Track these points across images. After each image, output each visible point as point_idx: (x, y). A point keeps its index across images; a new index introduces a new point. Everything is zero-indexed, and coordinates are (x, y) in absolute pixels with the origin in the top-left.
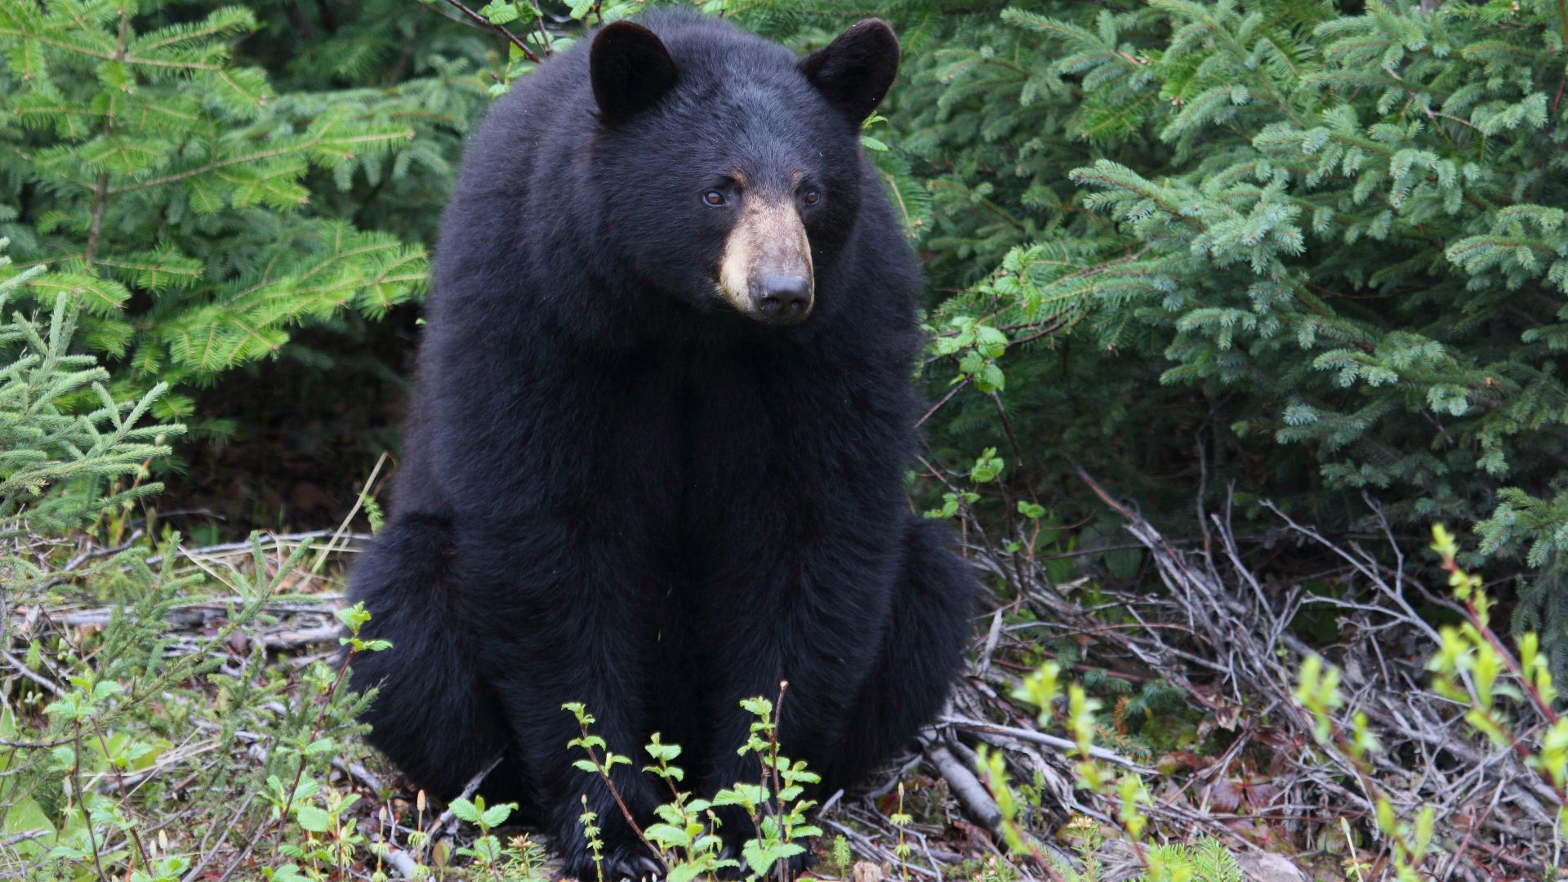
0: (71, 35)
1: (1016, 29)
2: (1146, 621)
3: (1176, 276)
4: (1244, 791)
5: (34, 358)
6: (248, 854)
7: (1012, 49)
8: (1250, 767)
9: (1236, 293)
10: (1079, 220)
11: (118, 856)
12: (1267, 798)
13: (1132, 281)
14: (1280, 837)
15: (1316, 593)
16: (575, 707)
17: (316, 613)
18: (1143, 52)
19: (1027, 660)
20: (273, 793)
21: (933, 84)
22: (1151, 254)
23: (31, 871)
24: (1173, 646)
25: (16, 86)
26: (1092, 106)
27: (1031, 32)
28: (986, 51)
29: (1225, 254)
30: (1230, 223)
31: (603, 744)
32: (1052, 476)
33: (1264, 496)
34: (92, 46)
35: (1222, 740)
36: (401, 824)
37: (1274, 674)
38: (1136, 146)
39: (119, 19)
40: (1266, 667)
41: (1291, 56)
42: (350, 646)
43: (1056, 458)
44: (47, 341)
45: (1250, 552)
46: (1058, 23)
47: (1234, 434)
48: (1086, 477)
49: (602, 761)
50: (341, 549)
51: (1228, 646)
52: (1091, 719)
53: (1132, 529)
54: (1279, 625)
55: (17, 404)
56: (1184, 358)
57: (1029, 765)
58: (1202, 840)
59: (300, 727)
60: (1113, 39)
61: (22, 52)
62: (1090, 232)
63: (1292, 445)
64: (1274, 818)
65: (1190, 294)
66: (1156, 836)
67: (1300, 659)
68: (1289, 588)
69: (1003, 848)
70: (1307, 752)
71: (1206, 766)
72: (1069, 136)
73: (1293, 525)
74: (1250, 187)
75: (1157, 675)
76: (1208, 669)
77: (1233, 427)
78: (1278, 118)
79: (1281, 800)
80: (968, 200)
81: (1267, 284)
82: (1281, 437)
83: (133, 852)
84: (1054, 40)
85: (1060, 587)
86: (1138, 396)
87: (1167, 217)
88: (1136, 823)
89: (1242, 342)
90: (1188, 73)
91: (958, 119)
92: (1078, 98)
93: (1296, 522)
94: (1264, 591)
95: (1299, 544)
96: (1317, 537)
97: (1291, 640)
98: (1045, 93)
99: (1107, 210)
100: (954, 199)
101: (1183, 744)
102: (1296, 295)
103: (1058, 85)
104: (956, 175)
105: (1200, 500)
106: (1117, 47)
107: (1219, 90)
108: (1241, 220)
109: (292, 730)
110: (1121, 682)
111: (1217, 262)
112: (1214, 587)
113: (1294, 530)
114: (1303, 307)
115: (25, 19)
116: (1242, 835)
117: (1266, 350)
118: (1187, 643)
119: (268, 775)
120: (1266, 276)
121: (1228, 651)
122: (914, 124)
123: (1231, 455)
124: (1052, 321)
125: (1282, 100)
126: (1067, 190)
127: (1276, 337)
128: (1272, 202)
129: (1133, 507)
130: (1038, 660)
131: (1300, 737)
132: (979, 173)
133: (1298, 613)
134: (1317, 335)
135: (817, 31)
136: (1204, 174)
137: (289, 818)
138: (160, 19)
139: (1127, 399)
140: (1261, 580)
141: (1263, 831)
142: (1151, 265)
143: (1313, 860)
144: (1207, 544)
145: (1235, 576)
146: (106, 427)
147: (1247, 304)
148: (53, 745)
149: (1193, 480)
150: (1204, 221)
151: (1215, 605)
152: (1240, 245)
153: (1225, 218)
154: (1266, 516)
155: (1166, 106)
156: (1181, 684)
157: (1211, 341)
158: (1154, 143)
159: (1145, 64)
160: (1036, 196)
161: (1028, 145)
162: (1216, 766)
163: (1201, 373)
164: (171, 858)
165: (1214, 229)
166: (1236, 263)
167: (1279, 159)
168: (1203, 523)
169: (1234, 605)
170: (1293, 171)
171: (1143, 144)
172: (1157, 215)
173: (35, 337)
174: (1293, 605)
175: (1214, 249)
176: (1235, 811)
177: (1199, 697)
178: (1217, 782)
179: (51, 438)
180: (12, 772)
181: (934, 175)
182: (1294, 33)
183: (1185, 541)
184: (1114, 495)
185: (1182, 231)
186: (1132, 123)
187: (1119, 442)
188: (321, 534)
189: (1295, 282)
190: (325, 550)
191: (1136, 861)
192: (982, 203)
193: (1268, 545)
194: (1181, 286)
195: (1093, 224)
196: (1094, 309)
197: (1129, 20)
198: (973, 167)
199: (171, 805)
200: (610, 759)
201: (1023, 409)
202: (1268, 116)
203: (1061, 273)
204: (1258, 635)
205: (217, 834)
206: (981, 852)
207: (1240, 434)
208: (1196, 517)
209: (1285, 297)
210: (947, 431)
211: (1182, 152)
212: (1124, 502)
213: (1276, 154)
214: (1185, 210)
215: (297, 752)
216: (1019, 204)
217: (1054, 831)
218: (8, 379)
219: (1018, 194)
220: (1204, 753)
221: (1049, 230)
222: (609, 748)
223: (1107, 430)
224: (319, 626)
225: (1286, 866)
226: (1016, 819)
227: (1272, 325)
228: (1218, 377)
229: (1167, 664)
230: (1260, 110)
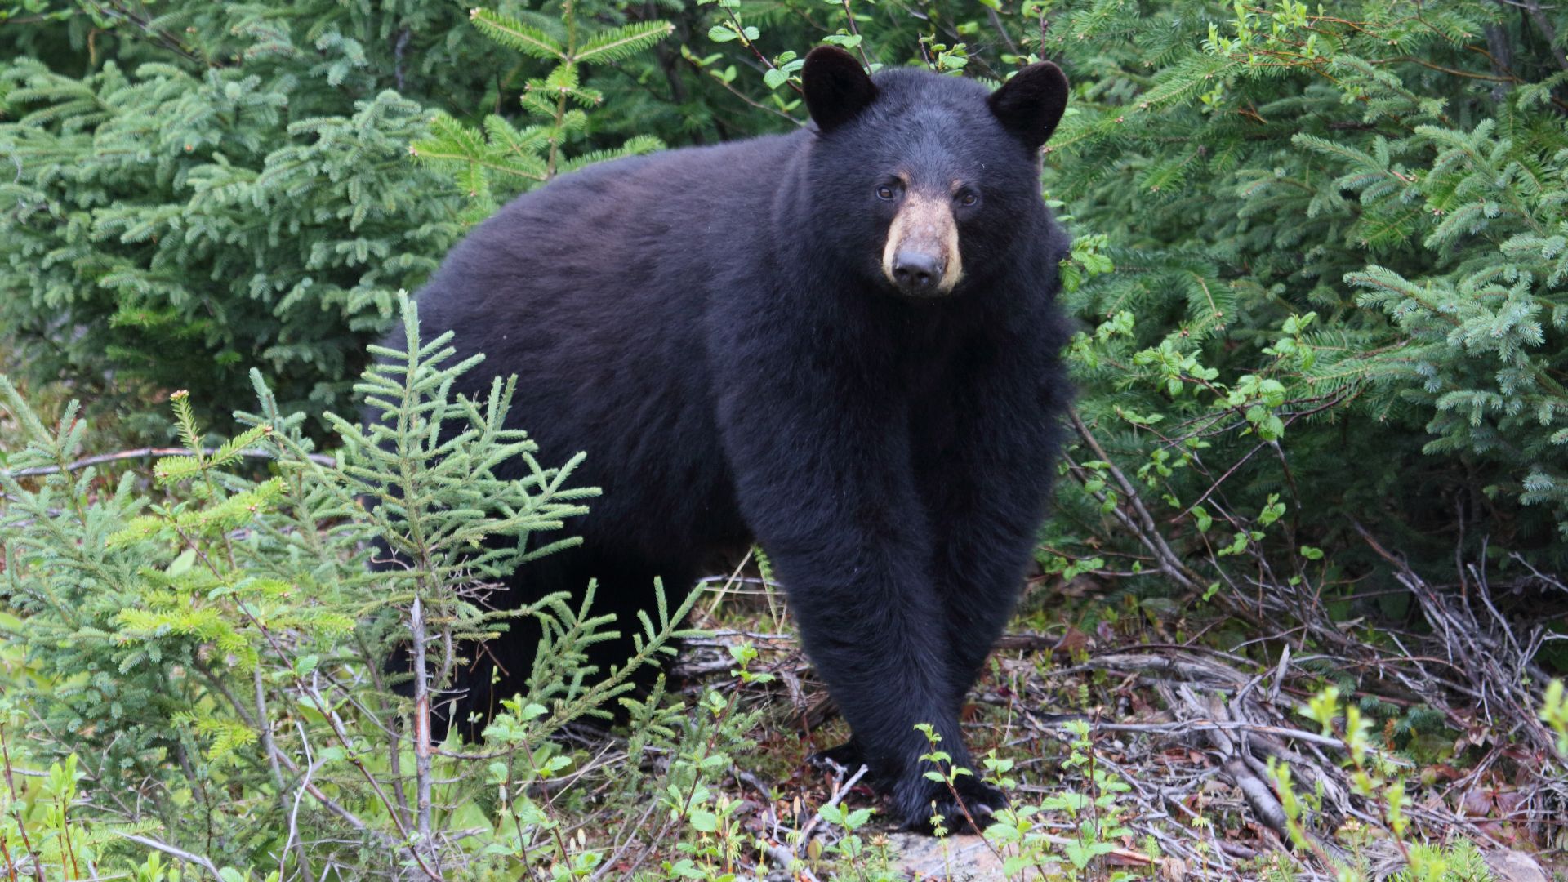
0: (509, 160)
1: (1306, 153)
2: (1414, 655)
3: (1434, 361)
4: (1494, 798)
5: (475, 432)
6: (653, 849)
7: (1303, 171)
8: (1499, 778)
9: (1487, 376)
10: (1357, 315)
11: (544, 850)
12: (1514, 803)
13: (1398, 366)
14: (1524, 837)
15: (1556, 631)
16: (925, 727)
17: (714, 647)
18: (1412, 171)
19: (1311, 688)
20: (674, 801)
21: (1234, 200)
22: (1416, 343)
23: (472, 862)
24: (1436, 675)
25: (465, 203)
26: (1369, 218)
27: (1319, 155)
28: (1279, 172)
29: (1477, 344)
30: (1481, 319)
31: (948, 758)
32: (1334, 532)
33: (1513, 549)
34: (527, 170)
35: (1475, 755)
36: (782, 824)
37: (1519, 699)
38: (1405, 253)
39: (549, 146)
40: (1514, 694)
41: (1538, 176)
42: (739, 677)
43: (1337, 515)
44: (486, 419)
45: (1501, 596)
46: (1339, 146)
47: (1485, 496)
48: (1362, 531)
49: (948, 772)
50: (736, 591)
51: (1481, 675)
52: (1365, 735)
53: (1399, 577)
54: (1525, 658)
55: (460, 471)
56: (1443, 432)
57: (1311, 775)
58: (1458, 840)
59: (697, 743)
60: (1386, 161)
61: (468, 174)
62: (1366, 325)
63: (1535, 507)
64: (1519, 822)
65: (1448, 379)
66: (1419, 836)
67: (1543, 686)
68: (1533, 627)
69: (1289, 846)
70: (1548, 765)
71: (1462, 776)
72: (1349, 244)
73: (1537, 574)
74: (1500, 288)
75: (1421, 700)
76: (1465, 695)
77: (1485, 491)
78: (1524, 229)
79: (1525, 806)
80: (1264, 297)
81: (1512, 371)
82: (1524, 500)
83: (556, 847)
84: (1336, 162)
85: (1339, 625)
86: (1407, 462)
87: (1427, 314)
88: (1401, 824)
89: (1491, 418)
90: (1449, 190)
91: (1256, 230)
92: (1357, 213)
93: (1540, 571)
94: (1512, 629)
95: (1543, 590)
96: (1558, 584)
97: (1534, 670)
98: (1328, 207)
99: (1378, 308)
100: (1253, 296)
101: (1442, 758)
102: (1537, 379)
103: (1339, 201)
104: (1253, 277)
105: (1459, 552)
106: (1390, 168)
107: (1474, 205)
108: (1491, 316)
109: (691, 745)
110: (1392, 706)
111: (1470, 352)
112: (1469, 625)
113: (1538, 578)
114: (1545, 391)
115: (471, 147)
116: (1492, 836)
117: (1512, 425)
118: (1448, 673)
119: (670, 783)
120: (1511, 363)
121: (1480, 680)
122: (1218, 234)
123: (1486, 513)
124: (1334, 396)
125: (1527, 214)
126: (1347, 291)
127: (1520, 414)
128: (1518, 300)
129: (1402, 557)
130: (1320, 687)
131: (1542, 753)
132: (1273, 275)
133: (1541, 648)
134: (1555, 413)
135: (1137, 156)
136: (1461, 275)
137: (685, 820)
138: (587, 145)
139: (1398, 465)
140: (1510, 619)
141: (1509, 832)
142: (1415, 352)
143: (1552, 856)
144: (1464, 589)
145: (1488, 615)
146: (534, 490)
147: (1495, 387)
148: (490, 757)
149: (1453, 535)
150: (1459, 317)
151: (1470, 642)
152: (1488, 337)
153: (1478, 314)
154: (1514, 566)
155: (1430, 216)
156: (1442, 708)
157: (1465, 418)
158: (1420, 250)
159: (1413, 181)
160: (1320, 294)
161: (1313, 251)
162: (1470, 777)
163: (1457, 445)
164: (589, 852)
165: (1467, 323)
166: (1487, 352)
167: (1524, 264)
168: (1461, 572)
169: (1487, 641)
170: (1535, 273)
171: (1412, 251)
172: (1420, 312)
173: (475, 415)
174: (1537, 641)
175: (1467, 341)
176: (1486, 816)
177: (1456, 718)
178: (1470, 790)
179: (489, 500)
180: (456, 779)
181: (1236, 276)
182: (1541, 157)
183: (1445, 587)
184: (1386, 546)
185: (1439, 325)
186: (1405, 233)
187: (1392, 501)
188: (719, 578)
189: (1537, 368)
190: (721, 592)
191: (1401, 857)
192: (1275, 301)
193: (1516, 591)
194: (1439, 371)
195: (1369, 318)
196: (1367, 389)
197: (1402, 146)
198: (1269, 270)
199: (590, 807)
200: (955, 771)
201: (1309, 474)
202: (1514, 228)
203: (1340, 357)
204: (1506, 665)
205: (627, 833)
206: (1271, 849)
207: (1491, 496)
208: (1455, 565)
209: (1529, 381)
210: (1245, 493)
211: (1444, 257)
212: (1395, 553)
213: (1522, 259)
214: (1443, 307)
215: (693, 766)
216: (1307, 302)
217: (1333, 831)
218: (453, 450)
219: (1306, 294)
220: (1461, 766)
221: (1332, 322)
222: (954, 762)
223: (1381, 491)
224: (716, 659)
225: (1527, 861)
226: (1298, 820)
227: (1516, 406)
228: (1471, 447)
229: (1429, 691)
230: (1508, 222)
